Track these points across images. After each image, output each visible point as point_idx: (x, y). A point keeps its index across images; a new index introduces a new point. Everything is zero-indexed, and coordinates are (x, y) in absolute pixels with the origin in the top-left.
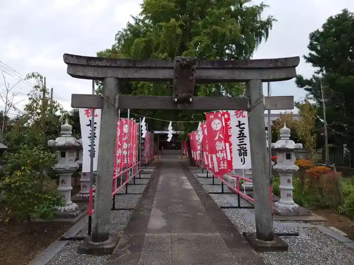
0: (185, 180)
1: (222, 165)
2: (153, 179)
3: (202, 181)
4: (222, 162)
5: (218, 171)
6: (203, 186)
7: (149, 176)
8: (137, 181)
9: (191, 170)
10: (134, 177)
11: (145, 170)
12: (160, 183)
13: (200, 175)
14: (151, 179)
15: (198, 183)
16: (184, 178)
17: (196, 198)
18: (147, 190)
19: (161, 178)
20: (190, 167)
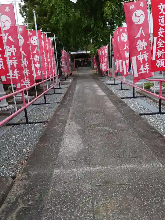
0: (96, 88)
1: (142, 68)
2: (71, 88)
3: (112, 88)
4: (142, 66)
5: (137, 76)
6: (113, 91)
7: (67, 86)
8: (57, 91)
9: (100, 80)
10: (54, 87)
11: (65, 82)
12: (76, 91)
13: (108, 82)
14: (69, 88)
15: (108, 89)
16: (96, 86)
17: (110, 104)
18: (64, 98)
19: (77, 87)
20: (99, 77)
